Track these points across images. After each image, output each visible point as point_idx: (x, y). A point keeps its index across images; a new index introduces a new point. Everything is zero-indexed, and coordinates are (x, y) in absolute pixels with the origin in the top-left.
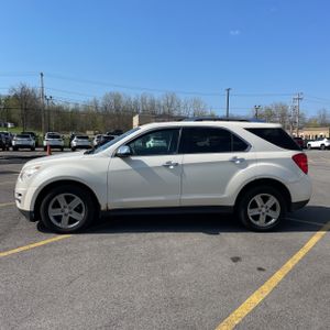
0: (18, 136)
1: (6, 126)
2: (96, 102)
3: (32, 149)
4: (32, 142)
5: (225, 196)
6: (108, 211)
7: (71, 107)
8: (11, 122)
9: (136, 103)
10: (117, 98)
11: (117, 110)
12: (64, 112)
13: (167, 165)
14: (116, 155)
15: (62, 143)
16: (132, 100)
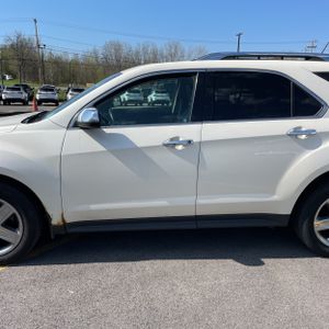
0: (8, 89)
1: (4, 78)
2: (95, 52)
3: (25, 103)
4: (24, 95)
5: (275, 197)
6: (65, 225)
7: (70, 57)
8: (9, 73)
9: (138, 53)
10: (118, 48)
11: (118, 61)
12: (62, 62)
13: (171, 144)
14: (76, 125)
15: (56, 97)
16: (134, 49)
